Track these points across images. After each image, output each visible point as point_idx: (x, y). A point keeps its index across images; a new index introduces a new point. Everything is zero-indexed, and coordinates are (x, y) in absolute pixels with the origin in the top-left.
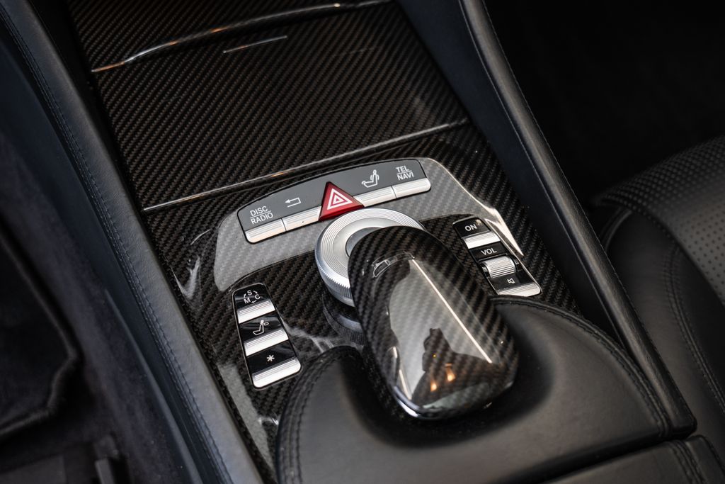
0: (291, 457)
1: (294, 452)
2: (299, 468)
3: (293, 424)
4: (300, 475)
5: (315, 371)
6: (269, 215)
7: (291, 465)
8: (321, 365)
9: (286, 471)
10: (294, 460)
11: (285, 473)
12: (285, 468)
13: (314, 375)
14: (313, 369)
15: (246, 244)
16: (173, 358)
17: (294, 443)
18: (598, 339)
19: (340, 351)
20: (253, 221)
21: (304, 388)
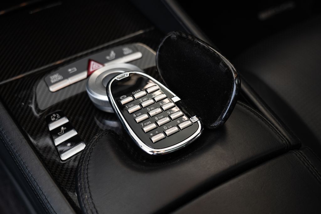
0: (85, 188)
1: (86, 185)
2: (90, 193)
3: (84, 170)
4: (91, 197)
5: (93, 142)
6: (60, 77)
7: (86, 192)
8: (96, 139)
9: (83, 196)
10: (87, 189)
11: (82, 197)
12: (82, 194)
13: (93, 144)
14: (92, 142)
15: (50, 93)
16: (13, 148)
17: (86, 180)
18: (243, 106)
19: (106, 132)
20: (52, 81)
21: (88, 151)
